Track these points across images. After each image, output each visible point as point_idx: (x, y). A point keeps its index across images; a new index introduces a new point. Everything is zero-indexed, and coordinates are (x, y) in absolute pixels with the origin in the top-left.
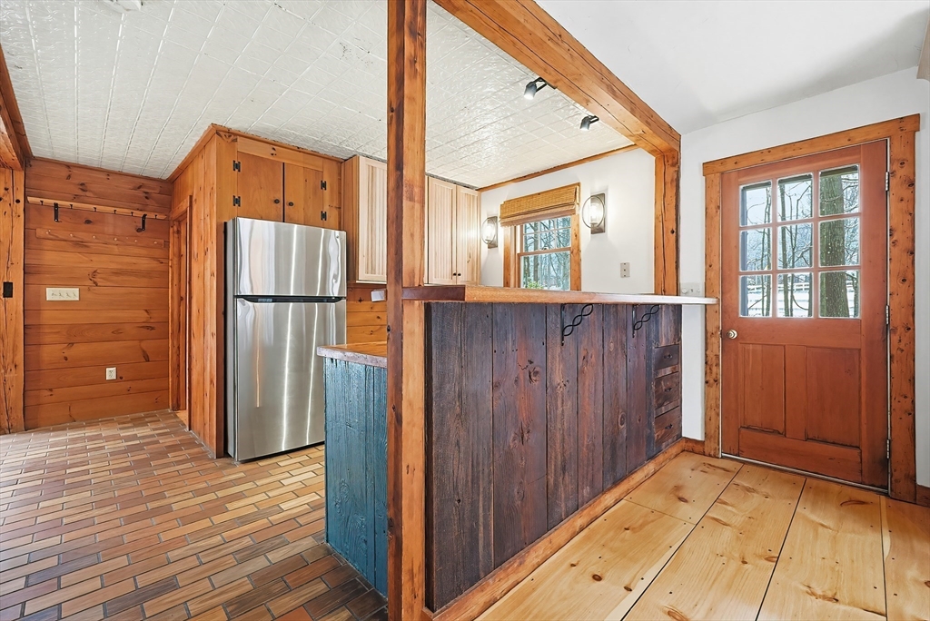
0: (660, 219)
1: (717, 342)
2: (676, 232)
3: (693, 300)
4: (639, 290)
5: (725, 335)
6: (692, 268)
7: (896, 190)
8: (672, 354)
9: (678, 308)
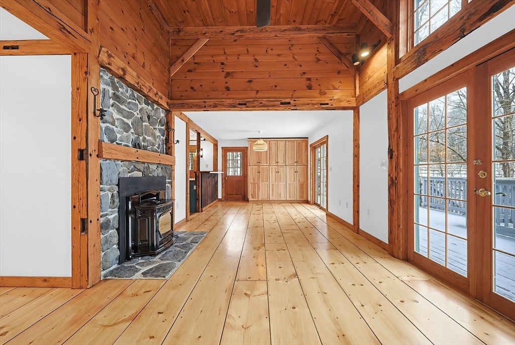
0: (214, 156)
1: (224, 180)
2: (217, 159)
3: (220, 173)
4: (210, 169)
5: (225, 179)
6: (220, 167)
7: (246, 157)
8: (217, 183)
9: (217, 174)
